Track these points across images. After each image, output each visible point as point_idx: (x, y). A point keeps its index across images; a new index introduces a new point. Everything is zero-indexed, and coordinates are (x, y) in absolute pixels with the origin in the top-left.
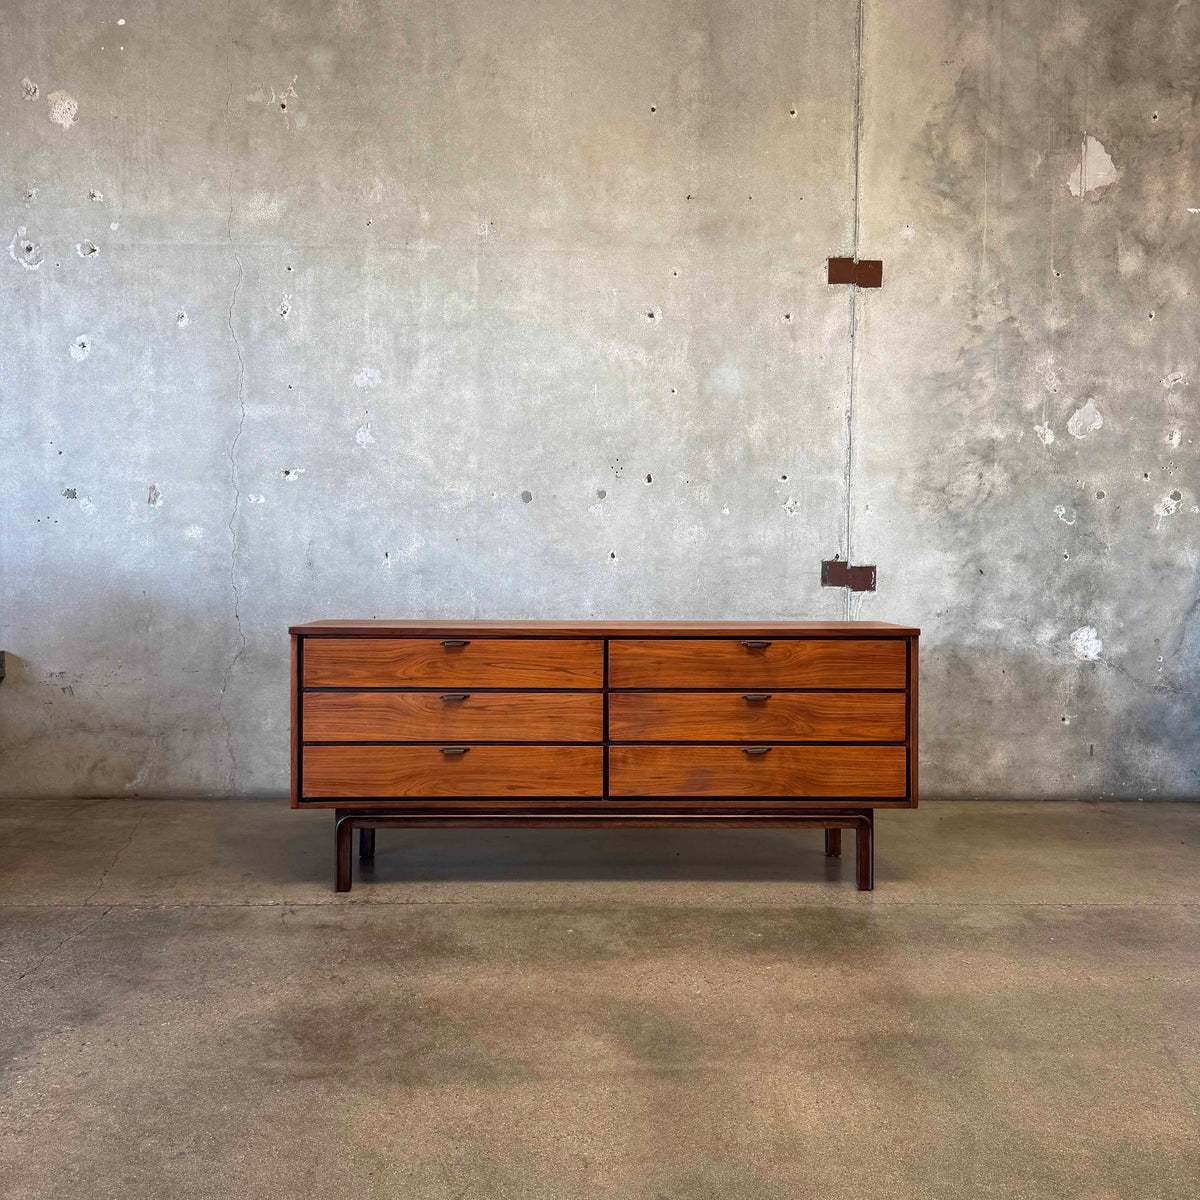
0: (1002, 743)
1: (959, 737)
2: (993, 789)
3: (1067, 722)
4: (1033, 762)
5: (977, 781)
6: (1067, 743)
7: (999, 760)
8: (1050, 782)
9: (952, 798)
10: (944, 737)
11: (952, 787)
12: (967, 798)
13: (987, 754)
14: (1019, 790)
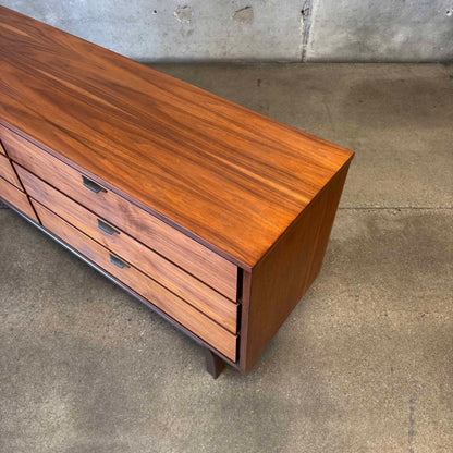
0: (404, 28)
1: (379, 24)
2: (391, 57)
3: (449, 14)
4: (420, 39)
5: (382, 51)
6: (445, 28)
7: (399, 38)
8: (426, 52)
9: (364, 62)
10: (369, 24)
11: (366, 55)
12: (374, 61)
13: (393, 35)
14: (406, 56)
